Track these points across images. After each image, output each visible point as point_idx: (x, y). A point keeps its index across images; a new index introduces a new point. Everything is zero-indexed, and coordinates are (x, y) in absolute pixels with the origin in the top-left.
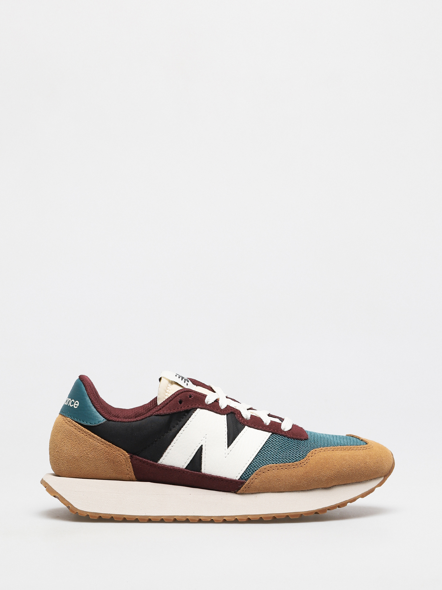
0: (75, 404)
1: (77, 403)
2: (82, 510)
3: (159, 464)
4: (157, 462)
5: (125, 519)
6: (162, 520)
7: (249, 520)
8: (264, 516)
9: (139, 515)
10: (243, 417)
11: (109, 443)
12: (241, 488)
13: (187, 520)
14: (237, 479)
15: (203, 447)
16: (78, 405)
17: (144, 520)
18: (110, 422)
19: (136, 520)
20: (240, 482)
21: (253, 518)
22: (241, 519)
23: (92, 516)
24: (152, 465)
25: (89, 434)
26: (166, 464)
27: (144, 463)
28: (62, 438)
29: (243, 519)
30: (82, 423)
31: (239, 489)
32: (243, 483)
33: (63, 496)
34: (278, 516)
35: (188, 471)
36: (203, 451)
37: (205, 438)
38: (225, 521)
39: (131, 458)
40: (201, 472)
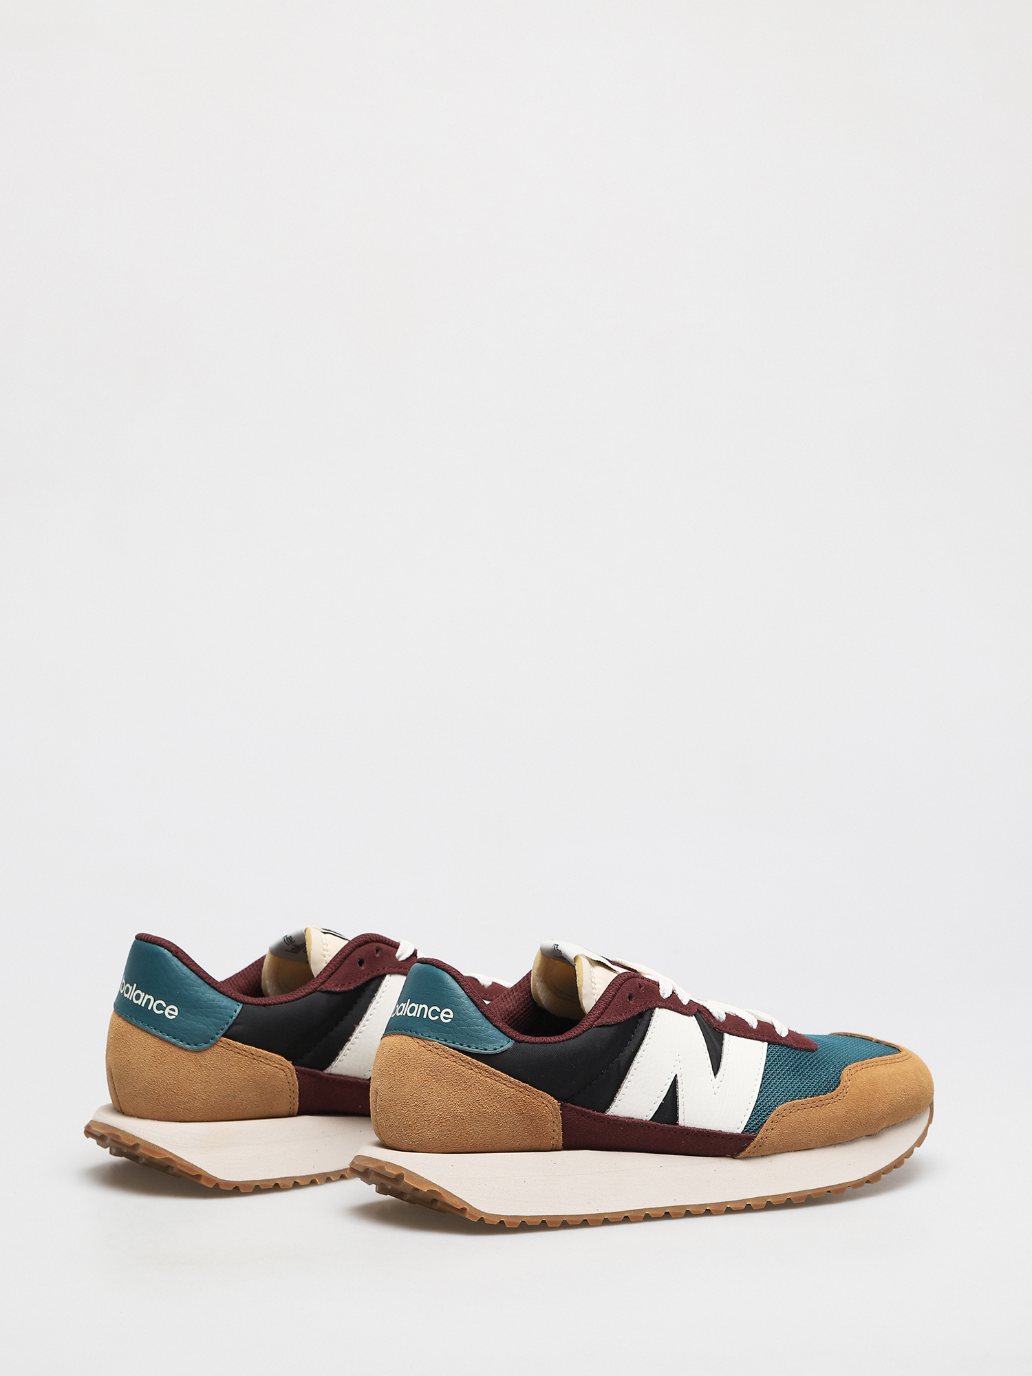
0: (442, 1015)
1: (447, 1013)
2: (490, 1213)
3: (608, 1115)
4: (604, 1111)
5: (565, 1223)
6: (627, 1218)
7: (770, 1205)
8: (794, 1196)
9: (589, 1213)
10: (714, 1017)
11: (524, 1084)
12: (746, 1147)
13: (667, 1214)
14: (740, 1131)
15: (678, 1079)
16: (451, 1016)
17: (598, 1221)
18: (522, 1044)
19: (584, 1222)
20: (744, 1137)
21: (776, 1202)
22: (756, 1206)
23: (510, 1223)
24: (595, 1118)
25: (485, 1070)
26: (620, 1116)
27: (582, 1116)
28: (425, 1081)
29: (760, 1205)
30: (465, 1048)
31: (743, 1149)
32: (751, 1139)
33: (447, 1190)
34: (816, 1194)
35: (656, 1123)
36: (679, 1084)
37: (678, 1062)
38: (729, 1211)
39: (562, 1108)
40: (677, 1124)
